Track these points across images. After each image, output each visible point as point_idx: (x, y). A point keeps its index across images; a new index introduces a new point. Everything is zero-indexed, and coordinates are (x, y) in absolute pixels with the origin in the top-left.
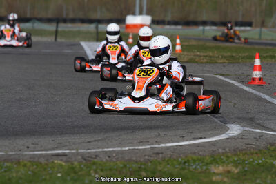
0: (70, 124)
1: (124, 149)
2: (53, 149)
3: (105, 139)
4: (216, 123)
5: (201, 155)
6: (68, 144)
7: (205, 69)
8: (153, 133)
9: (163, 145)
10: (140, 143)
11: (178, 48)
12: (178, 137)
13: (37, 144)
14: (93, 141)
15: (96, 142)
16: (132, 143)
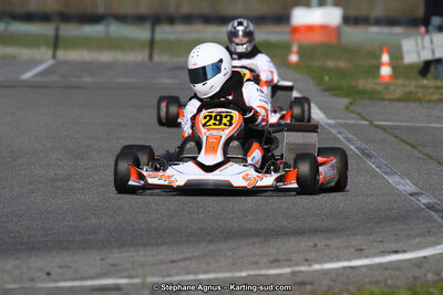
0: (143, 226)
1: (238, 274)
2: (98, 276)
3: (206, 255)
4: (435, 221)
5: (390, 286)
6: (129, 266)
7: (433, 112)
8: (304, 243)
9: (317, 267)
10: (272, 262)
11: (386, 71)
12: (352, 250)
13: (69, 267)
14: (181, 260)
15: (188, 262)
16: (257, 263)
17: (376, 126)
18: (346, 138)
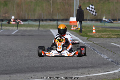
0: (49, 66)
3: (65, 73)
5: (109, 79)
6: (49, 75)
7: (107, 40)
8: (86, 70)
9: (91, 75)
10: (81, 74)
11: (94, 31)
12: (98, 71)
13: (35, 76)
14: (60, 74)
15: (62, 75)
16: (77, 74)
17: (95, 43)
18: (89, 46)
